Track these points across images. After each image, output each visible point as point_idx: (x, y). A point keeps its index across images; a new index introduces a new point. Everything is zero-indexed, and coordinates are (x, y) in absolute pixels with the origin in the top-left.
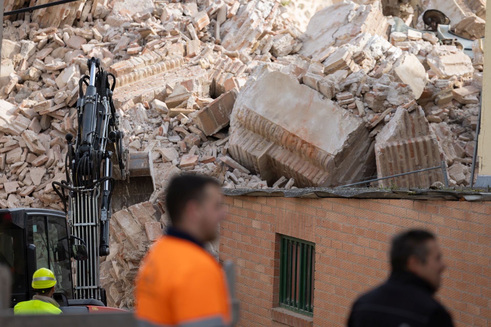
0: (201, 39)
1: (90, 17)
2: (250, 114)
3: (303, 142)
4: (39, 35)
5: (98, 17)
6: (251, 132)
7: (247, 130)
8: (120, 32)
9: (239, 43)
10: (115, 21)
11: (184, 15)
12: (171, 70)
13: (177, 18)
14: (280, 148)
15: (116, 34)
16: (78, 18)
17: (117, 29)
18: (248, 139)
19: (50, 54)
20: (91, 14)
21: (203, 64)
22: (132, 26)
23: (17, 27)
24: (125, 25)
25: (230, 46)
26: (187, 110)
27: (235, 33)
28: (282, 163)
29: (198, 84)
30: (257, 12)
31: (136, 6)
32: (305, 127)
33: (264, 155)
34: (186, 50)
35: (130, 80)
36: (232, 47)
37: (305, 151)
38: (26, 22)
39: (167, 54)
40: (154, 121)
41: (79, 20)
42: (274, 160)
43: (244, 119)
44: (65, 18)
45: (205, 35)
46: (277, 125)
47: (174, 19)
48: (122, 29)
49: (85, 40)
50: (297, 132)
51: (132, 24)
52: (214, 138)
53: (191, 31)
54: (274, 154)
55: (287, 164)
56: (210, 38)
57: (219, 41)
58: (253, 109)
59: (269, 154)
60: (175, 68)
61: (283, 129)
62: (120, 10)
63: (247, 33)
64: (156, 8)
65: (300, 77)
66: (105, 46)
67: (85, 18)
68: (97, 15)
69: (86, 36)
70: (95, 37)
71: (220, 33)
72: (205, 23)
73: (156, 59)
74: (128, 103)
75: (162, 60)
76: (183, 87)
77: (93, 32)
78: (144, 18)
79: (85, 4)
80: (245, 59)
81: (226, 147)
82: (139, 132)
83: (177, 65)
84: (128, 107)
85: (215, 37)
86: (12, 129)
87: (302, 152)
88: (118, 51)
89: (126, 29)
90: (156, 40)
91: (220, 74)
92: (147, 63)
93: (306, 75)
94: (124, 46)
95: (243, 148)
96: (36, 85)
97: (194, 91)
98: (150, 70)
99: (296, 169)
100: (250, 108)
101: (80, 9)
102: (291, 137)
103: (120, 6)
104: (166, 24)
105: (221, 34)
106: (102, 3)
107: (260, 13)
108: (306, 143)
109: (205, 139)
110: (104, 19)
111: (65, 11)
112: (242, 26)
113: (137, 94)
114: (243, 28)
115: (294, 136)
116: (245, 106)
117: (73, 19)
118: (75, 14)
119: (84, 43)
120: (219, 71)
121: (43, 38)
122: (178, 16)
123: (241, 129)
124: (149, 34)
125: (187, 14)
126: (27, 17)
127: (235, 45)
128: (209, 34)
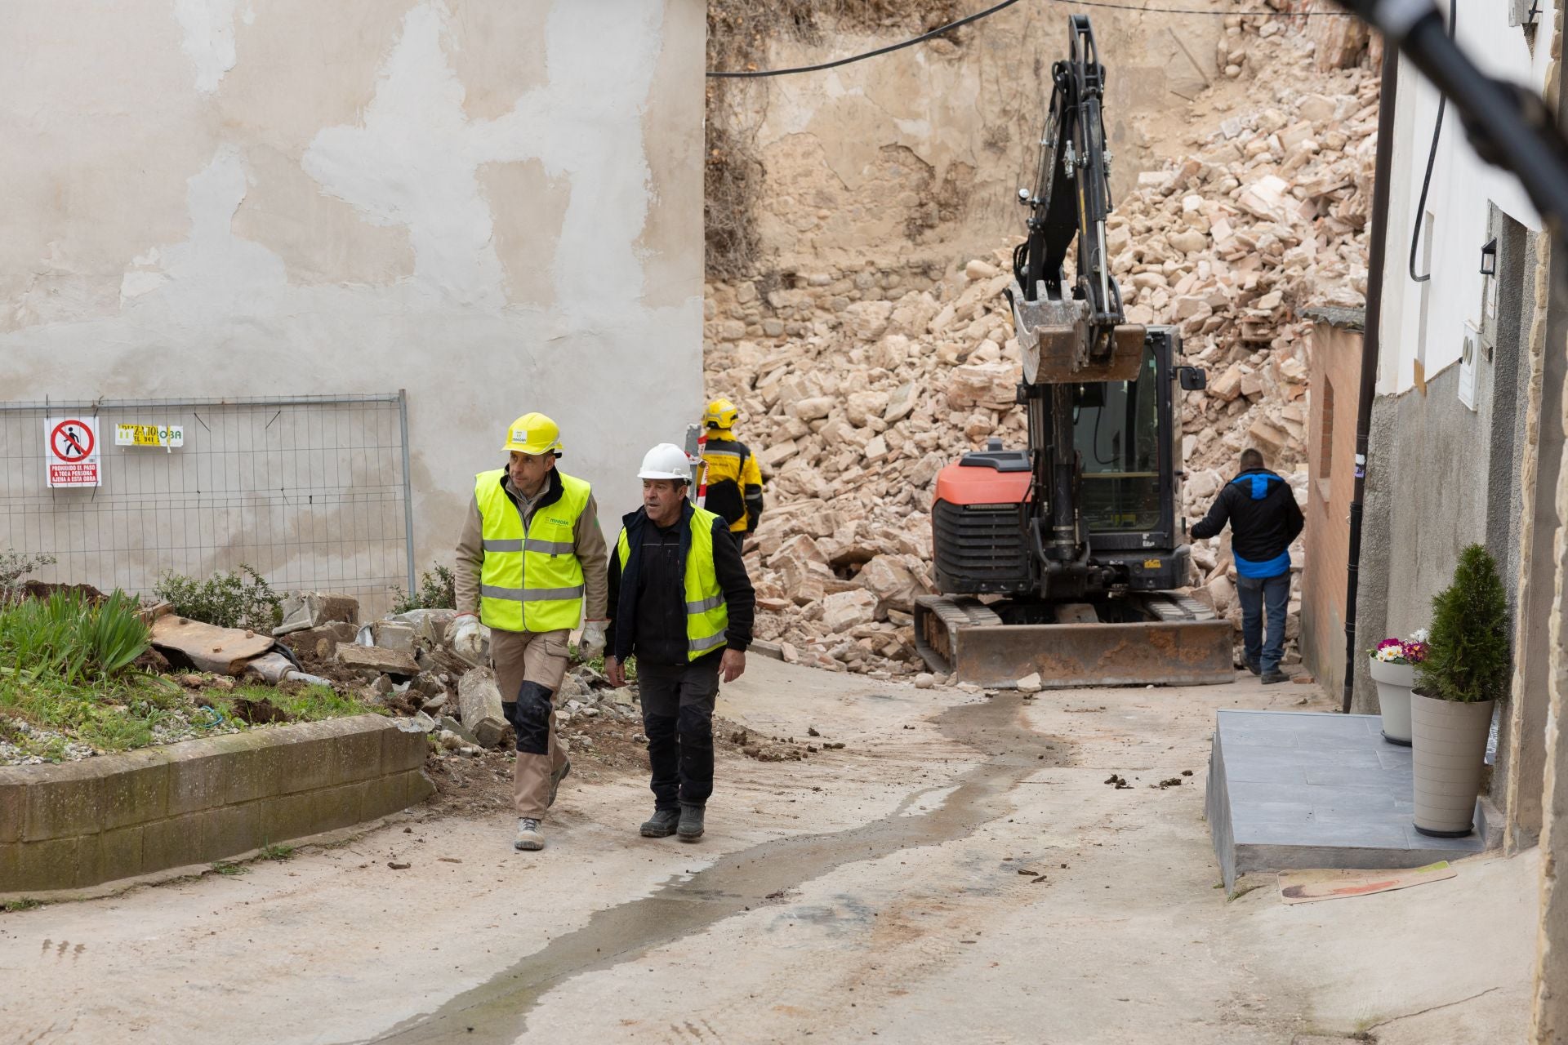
4: (1365, 87)
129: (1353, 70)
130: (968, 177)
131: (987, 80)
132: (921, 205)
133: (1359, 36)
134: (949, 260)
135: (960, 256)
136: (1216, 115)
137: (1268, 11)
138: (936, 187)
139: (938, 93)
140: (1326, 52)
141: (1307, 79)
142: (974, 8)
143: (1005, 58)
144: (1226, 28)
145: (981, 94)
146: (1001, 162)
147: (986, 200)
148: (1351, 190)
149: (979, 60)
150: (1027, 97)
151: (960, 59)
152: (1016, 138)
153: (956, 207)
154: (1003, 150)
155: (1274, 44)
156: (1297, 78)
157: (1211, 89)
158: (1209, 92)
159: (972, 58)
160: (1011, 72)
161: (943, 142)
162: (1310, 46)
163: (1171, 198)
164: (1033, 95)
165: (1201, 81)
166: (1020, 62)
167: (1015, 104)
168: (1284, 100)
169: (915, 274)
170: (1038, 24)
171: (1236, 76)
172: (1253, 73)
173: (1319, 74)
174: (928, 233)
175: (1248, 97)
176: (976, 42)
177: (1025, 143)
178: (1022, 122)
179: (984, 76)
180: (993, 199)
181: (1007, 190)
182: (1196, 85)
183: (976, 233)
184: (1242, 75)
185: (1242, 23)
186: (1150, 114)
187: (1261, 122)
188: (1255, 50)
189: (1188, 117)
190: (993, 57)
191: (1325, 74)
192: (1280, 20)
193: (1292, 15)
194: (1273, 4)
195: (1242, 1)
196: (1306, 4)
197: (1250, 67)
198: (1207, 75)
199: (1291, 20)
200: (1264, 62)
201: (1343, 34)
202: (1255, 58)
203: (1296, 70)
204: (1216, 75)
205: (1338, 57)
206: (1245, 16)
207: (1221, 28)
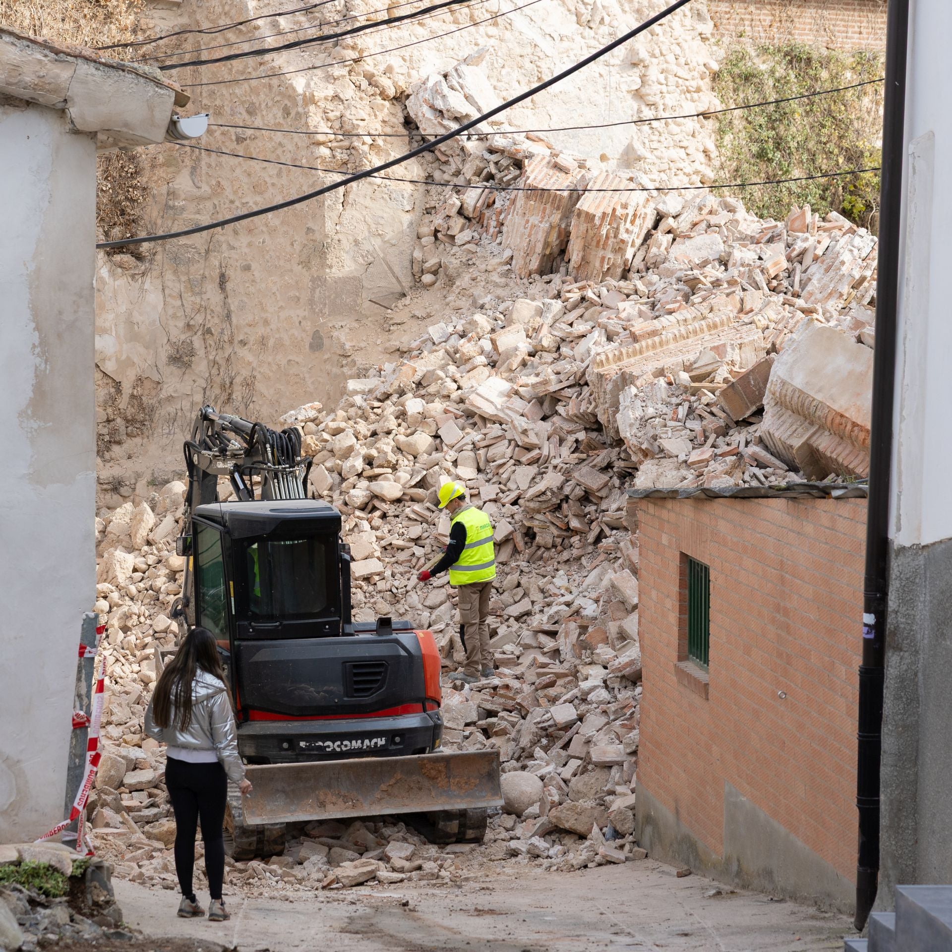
0: (772, 289)
1: (642, 267)
2: (785, 387)
3: (854, 424)
4: (569, 291)
5: (651, 266)
6: (790, 412)
7: (784, 409)
8: (671, 284)
9: (825, 294)
10: (669, 270)
11: (760, 258)
12: (713, 332)
13: (747, 263)
14: (827, 433)
15: (665, 287)
16: (627, 268)
17: (667, 280)
18: (784, 422)
19: (581, 316)
20: (643, 262)
21: (758, 323)
22: (686, 275)
23: (549, 282)
24: (679, 274)
25: (813, 298)
26: (715, 385)
27: (819, 280)
28: (828, 454)
29: (733, 349)
30: (851, 251)
32: (858, 403)
33: (803, 444)
34: (742, 305)
35: (654, 347)
36: (815, 299)
37: (857, 437)
38: (559, 275)
39: (711, 310)
40: (674, 400)
41: (629, 270)
42: (818, 450)
43: (778, 394)
44: (608, 269)
45: (778, 285)
46: (821, 402)
47: (742, 265)
48: (674, 280)
49: (625, 297)
50: (846, 410)
51: (686, 272)
52: (746, 423)
53: (757, 279)
54: (817, 443)
55: (834, 456)
56: (786, 288)
57: (798, 292)
58: (789, 381)
59: (811, 442)
60: (720, 329)
61: (828, 407)
62: (677, 255)
63: (836, 280)
64: (725, 251)
65: (857, 333)
66: (646, 303)
67: (635, 269)
68: (651, 264)
69: (627, 292)
70: (638, 292)
71: (801, 281)
72: (781, 268)
73: (695, 317)
74: (645, 377)
75: (704, 318)
76: (712, 353)
77: (637, 285)
78: (703, 264)
79: (638, 250)
80: (828, 315)
81: (757, 434)
82: (650, 416)
83: (722, 324)
84: (644, 382)
86: (501, 415)
87: (853, 439)
88: (658, 310)
89: (679, 280)
90: (704, 292)
91: (783, 335)
92: (681, 323)
93: (864, 330)
95: (776, 435)
96: (548, 357)
97: (728, 358)
98: (683, 332)
99: (845, 463)
100: (785, 378)
102: (839, 418)
103: (679, 250)
104: (730, 271)
105: (803, 282)
106: (659, 248)
107: (856, 252)
108: (858, 425)
109: (732, 425)
110: (658, 269)
111: (606, 260)
112: (831, 270)
113: (659, 365)
114: (831, 273)
115: (842, 416)
116: (779, 376)
117: (619, 271)
118: (622, 263)
119: (622, 301)
120: (781, 331)
121: (575, 296)
122: (749, 260)
123: (777, 408)
124: (697, 284)
125: (764, 257)
126: (562, 270)
127: (819, 296)
128: (785, 283)
129: (551, 276)
130: (154, 393)
131: (170, 295)
132: (108, 421)
133: (557, 242)
134: (138, 476)
135: (150, 472)
136: (415, 322)
137: (461, 221)
138: (123, 402)
139: (123, 308)
140: (525, 258)
141: (507, 285)
142: (155, 224)
143: (188, 274)
144: (419, 237)
145: (164, 308)
146: (186, 377)
147: (173, 414)
148: (577, 389)
149: (161, 275)
150: (212, 311)
151: (143, 274)
152: (201, 352)
153: (142, 423)
154: (188, 365)
155: (470, 251)
156: (496, 285)
157: (408, 298)
158: (407, 300)
159: (155, 273)
160: (195, 286)
161: (128, 358)
162: (507, 254)
163: (388, 402)
164: (218, 309)
165: (398, 289)
166: (204, 277)
167: (199, 319)
168: (486, 306)
169: (106, 490)
170: (222, 239)
171: (433, 284)
172: (451, 281)
173: (518, 280)
174: (116, 448)
175: (448, 304)
176: (158, 257)
177: (211, 357)
178: (207, 336)
179: (167, 292)
180: (179, 414)
181: (192, 404)
182: (393, 293)
183: (163, 449)
184: (438, 284)
185: (436, 231)
186: (349, 322)
187: (468, 326)
188: (452, 259)
189: (387, 326)
190: (175, 272)
191: (525, 281)
192: (473, 229)
193: (485, 224)
194: (466, 213)
195: (433, 211)
196: (500, 213)
197: (447, 276)
198: (404, 284)
199: (484, 229)
200: (461, 270)
201: (542, 240)
202: (451, 266)
203: (495, 277)
204: (412, 284)
205: (537, 264)
206: (439, 225)
207: (415, 237)
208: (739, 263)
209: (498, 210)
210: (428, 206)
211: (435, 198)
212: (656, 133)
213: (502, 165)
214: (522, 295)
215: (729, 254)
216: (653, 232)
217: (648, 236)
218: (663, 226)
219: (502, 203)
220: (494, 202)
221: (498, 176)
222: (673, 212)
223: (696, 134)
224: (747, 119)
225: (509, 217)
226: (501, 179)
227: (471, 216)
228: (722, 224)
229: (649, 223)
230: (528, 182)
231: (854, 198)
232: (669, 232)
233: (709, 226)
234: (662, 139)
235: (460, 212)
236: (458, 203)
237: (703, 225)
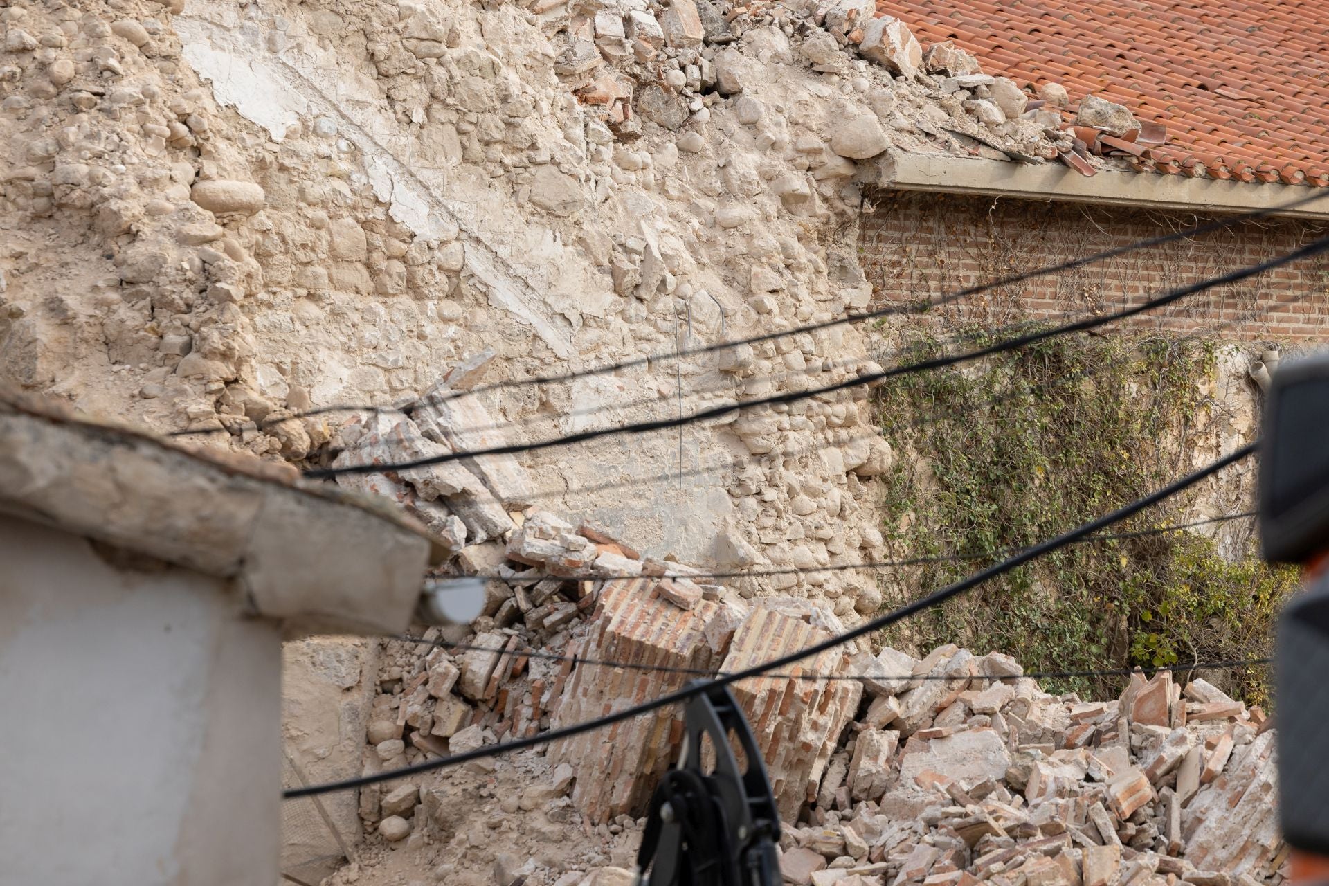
0: (1128, 842)
1: (842, 796)
5: (862, 796)
8: (916, 832)
9: (1234, 848)
10: (905, 803)
11: (1089, 778)
13: (1068, 788)
15: (905, 840)
16: (811, 800)
17: (906, 825)
20: (844, 789)
22: (947, 816)
24: (929, 812)
25: (1209, 858)
27: (1222, 821)
31: (962, 761)
34: (1081, 875)
36: (1214, 860)
41: (814, 806)
45: (1138, 832)
47: (1061, 793)
48: (920, 826)
49: (822, 859)
51: (945, 809)
53: (1099, 821)
56: (1154, 839)
57: (1179, 845)
62: (918, 773)
63: (1253, 822)
64: (1014, 765)
66: (872, 873)
67: (829, 799)
68: (860, 792)
69: (825, 849)
70: (850, 851)
71: (1182, 823)
72: (1140, 798)
77: (843, 836)
78: (980, 792)
79: (831, 762)
85: (1168, 836)
89: (932, 824)
90: (1000, 851)
94: (918, 870)
101: (815, 776)
103: (918, 764)
104: (1036, 806)
105: (1186, 826)
106: (875, 758)
110: (878, 801)
111: (772, 785)
112: (1241, 802)
114: (1242, 807)
117: (797, 805)
118: (803, 791)
119: (821, 868)
122: (1071, 782)
124: (983, 834)
125: (1096, 776)
127: (1222, 854)
128: (1153, 829)
133: (667, 749)
137: (460, 708)
140: (602, 783)
141: (565, 838)
144: (371, 742)
155: (481, 773)
156: (543, 838)
157: (354, 866)
158: (351, 872)
162: (561, 774)
165: (331, 847)
168: (528, 882)
171: (403, 837)
172: (443, 831)
173: (588, 828)
175: (439, 878)
182: (321, 858)
184: (414, 836)
185: (408, 729)
188: (445, 786)
191: (602, 828)
192: (483, 722)
193: (508, 712)
194: (469, 691)
195: (397, 688)
196: (542, 690)
197: (436, 820)
198: (344, 838)
199: (507, 723)
200: (465, 808)
201: (639, 746)
202: (445, 801)
203: (539, 822)
204: (358, 838)
205: (627, 794)
206: (415, 716)
207: (363, 743)
208: (1052, 787)
209: (537, 684)
210: (385, 677)
211: (400, 662)
212: (772, 512)
213: (540, 593)
214: (601, 857)
215: (1028, 770)
216: (859, 725)
217: (848, 735)
218: (876, 714)
219: (544, 669)
220: (526, 669)
221: (534, 615)
222: (897, 685)
223: (848, 512)
224: (941, 480)
225: (566, 698)
226: (539, 622)
227: (479, 696)
228: (997, 709)
229: (850, 711)
230: (611, 628)
231: (1154, 638)
232: (889, 726)
233: (970, 713)
234: (784, 524)
235: (458, 690)
236: (454, 671)
237: (958, 711)
